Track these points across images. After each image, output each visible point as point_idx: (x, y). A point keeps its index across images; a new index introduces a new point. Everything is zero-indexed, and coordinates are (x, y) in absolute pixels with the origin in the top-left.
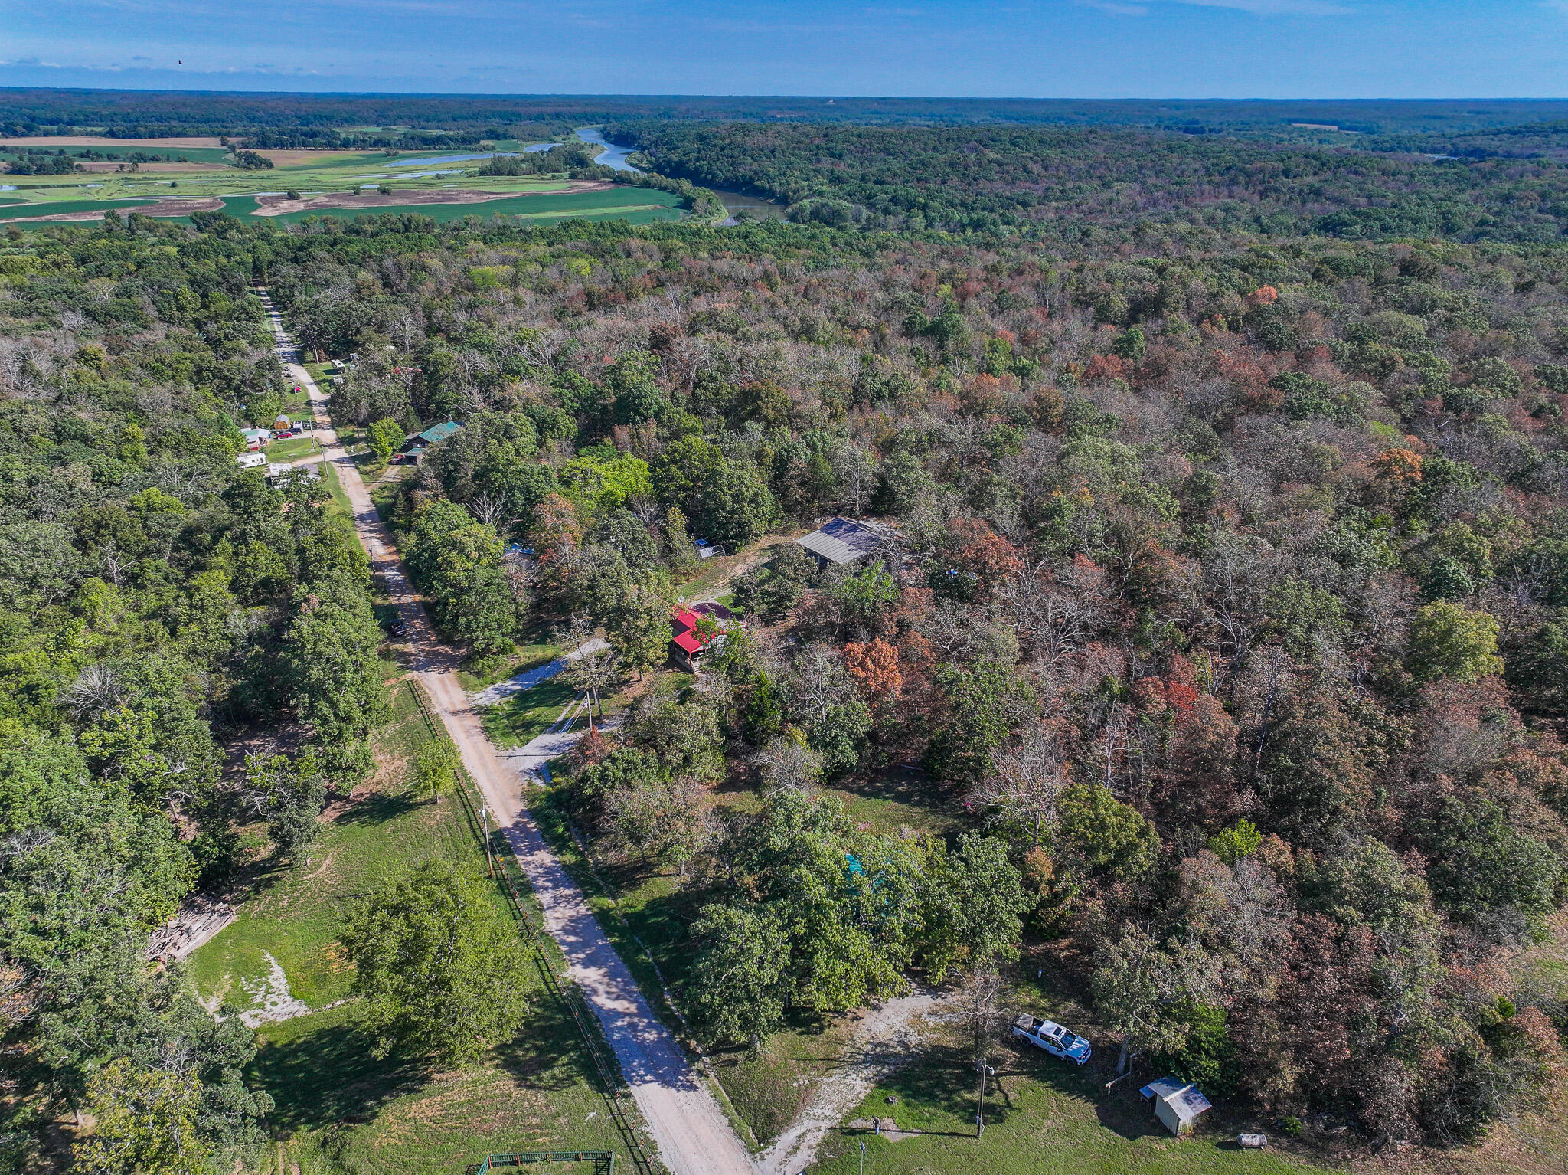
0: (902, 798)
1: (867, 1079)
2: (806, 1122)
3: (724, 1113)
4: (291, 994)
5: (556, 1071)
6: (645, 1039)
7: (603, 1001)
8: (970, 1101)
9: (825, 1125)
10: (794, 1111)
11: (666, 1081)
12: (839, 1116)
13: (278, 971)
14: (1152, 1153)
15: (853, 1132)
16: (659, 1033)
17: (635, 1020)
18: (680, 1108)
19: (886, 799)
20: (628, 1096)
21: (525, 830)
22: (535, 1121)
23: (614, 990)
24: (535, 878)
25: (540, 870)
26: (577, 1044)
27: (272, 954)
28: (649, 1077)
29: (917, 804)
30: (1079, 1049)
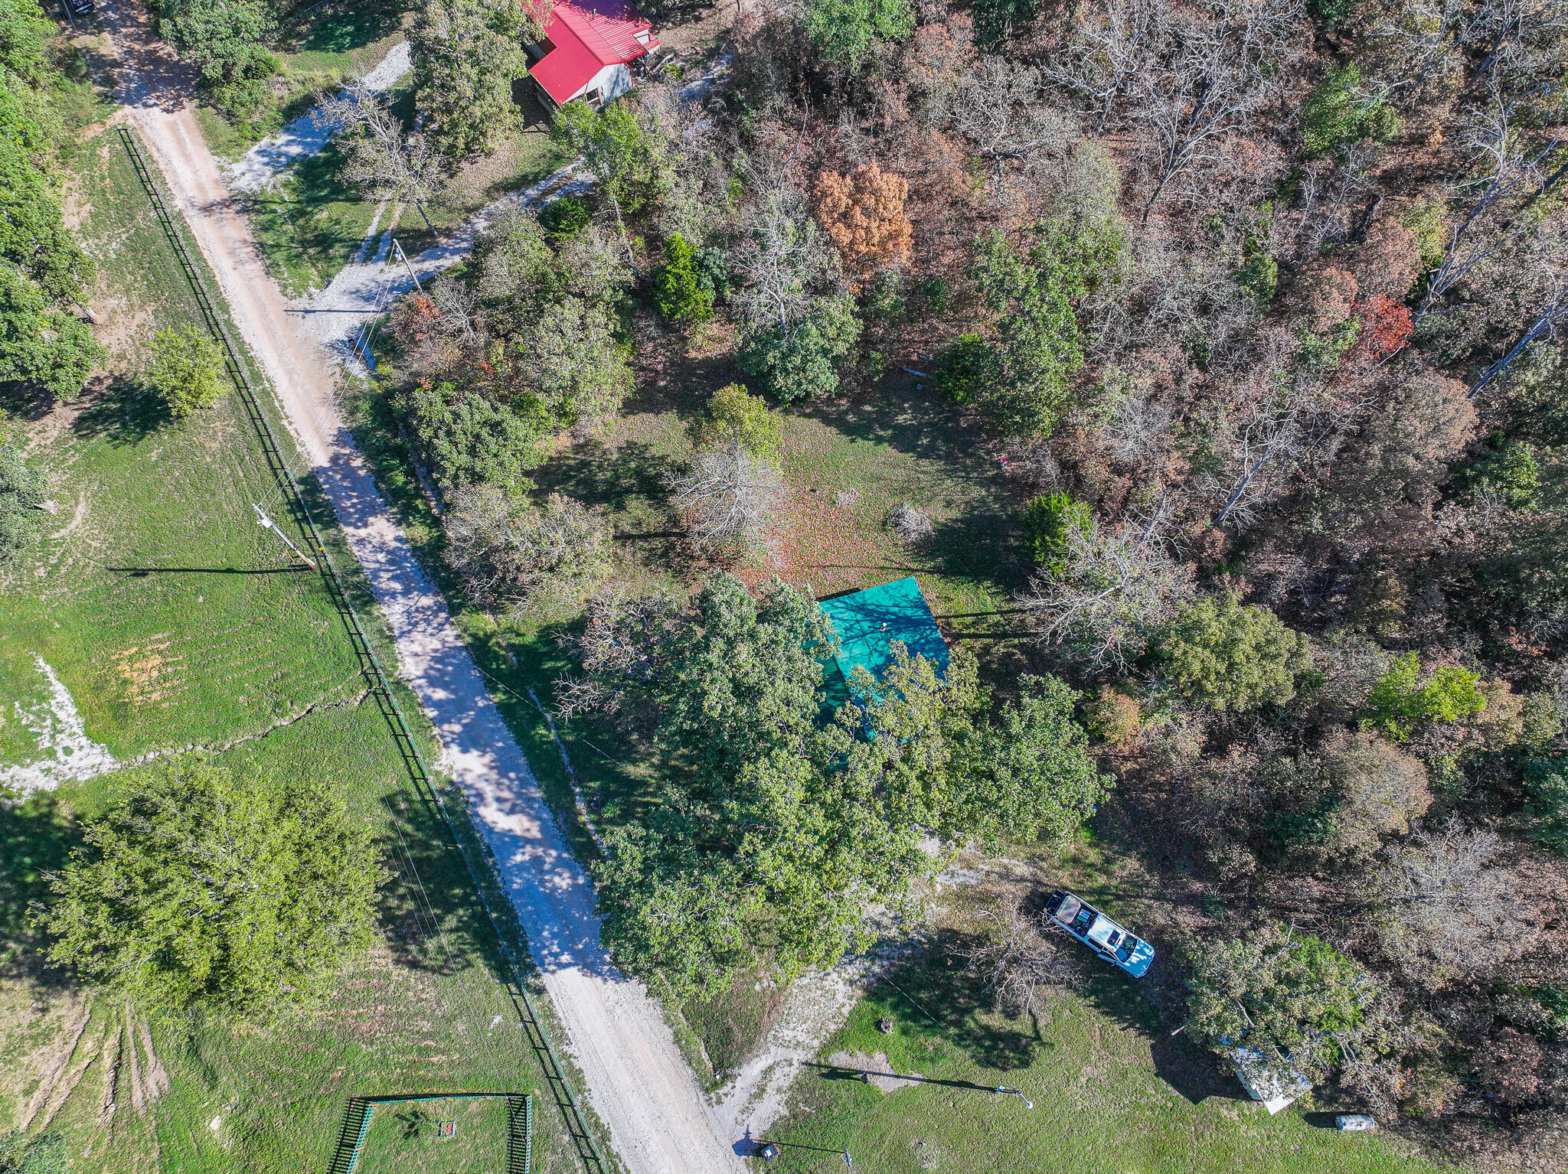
0: (904, 440)
1: (851, 982)
2: (773, 1049)
3: (667, 1020)
4: (88, 735)
5: (444, 940)
6: (555, 888)
7: (492, 815)
8: (987, 1028)
9: (798, 1056)
10: (758, 1029)
11: (589, 965)
12: (816, 1043)
13: (61, 694)
14: (1220, 1124)
15: (834, 1073)
16: (574, 877)
17: (540, 851)
18: (609, 1011)
19: (879, 440)
20: (540, 991)
21: (350, 473)
22: (426, 1026)
23: (506, 794)
24: (375, 573)
25: (381, 557)
26: (466, 896)
27: (47, 661)
28: (565, 958)
29: (925, 453)
30: (1140, 962)
